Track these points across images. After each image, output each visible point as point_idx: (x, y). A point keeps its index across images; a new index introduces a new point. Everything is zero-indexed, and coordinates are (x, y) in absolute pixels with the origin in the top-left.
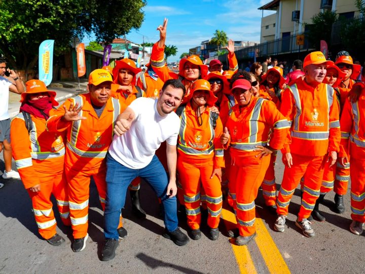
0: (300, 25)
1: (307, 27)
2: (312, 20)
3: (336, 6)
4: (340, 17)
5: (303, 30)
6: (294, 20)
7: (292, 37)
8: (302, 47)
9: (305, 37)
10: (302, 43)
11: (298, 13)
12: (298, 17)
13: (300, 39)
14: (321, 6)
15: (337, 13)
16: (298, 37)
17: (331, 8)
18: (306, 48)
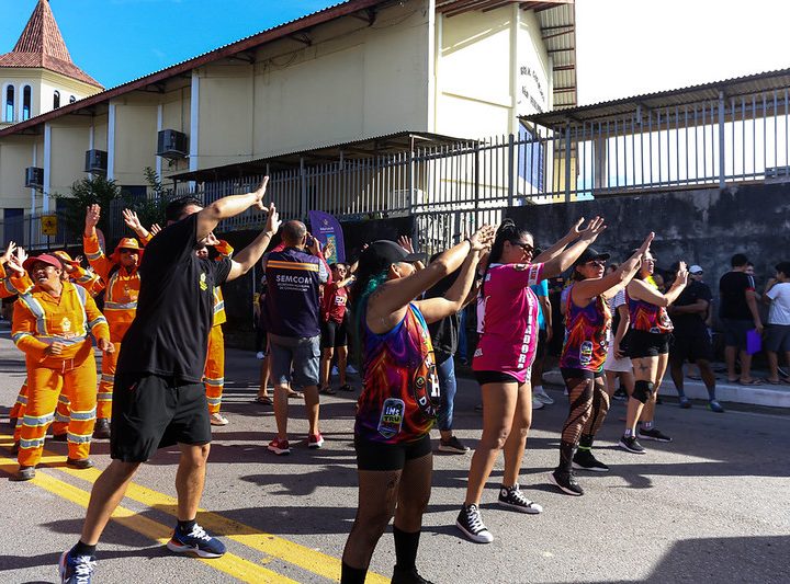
0: (46, 198)
1: (61, 202)
2: (70, 191)
3: (114, 172)
4: (122, 193)
5: (54, 208)
6: (31, 186)
7: (30, 218)
8: (53, 238)
9: (60, 221)
10: (53, 231)
11: (39, 173)
12: (41, 181)
13: (49, 224)
14: (87, 167)
15: (116, 183)
16: (44, 219)
17: (105, 174)
18: (61, 243)
